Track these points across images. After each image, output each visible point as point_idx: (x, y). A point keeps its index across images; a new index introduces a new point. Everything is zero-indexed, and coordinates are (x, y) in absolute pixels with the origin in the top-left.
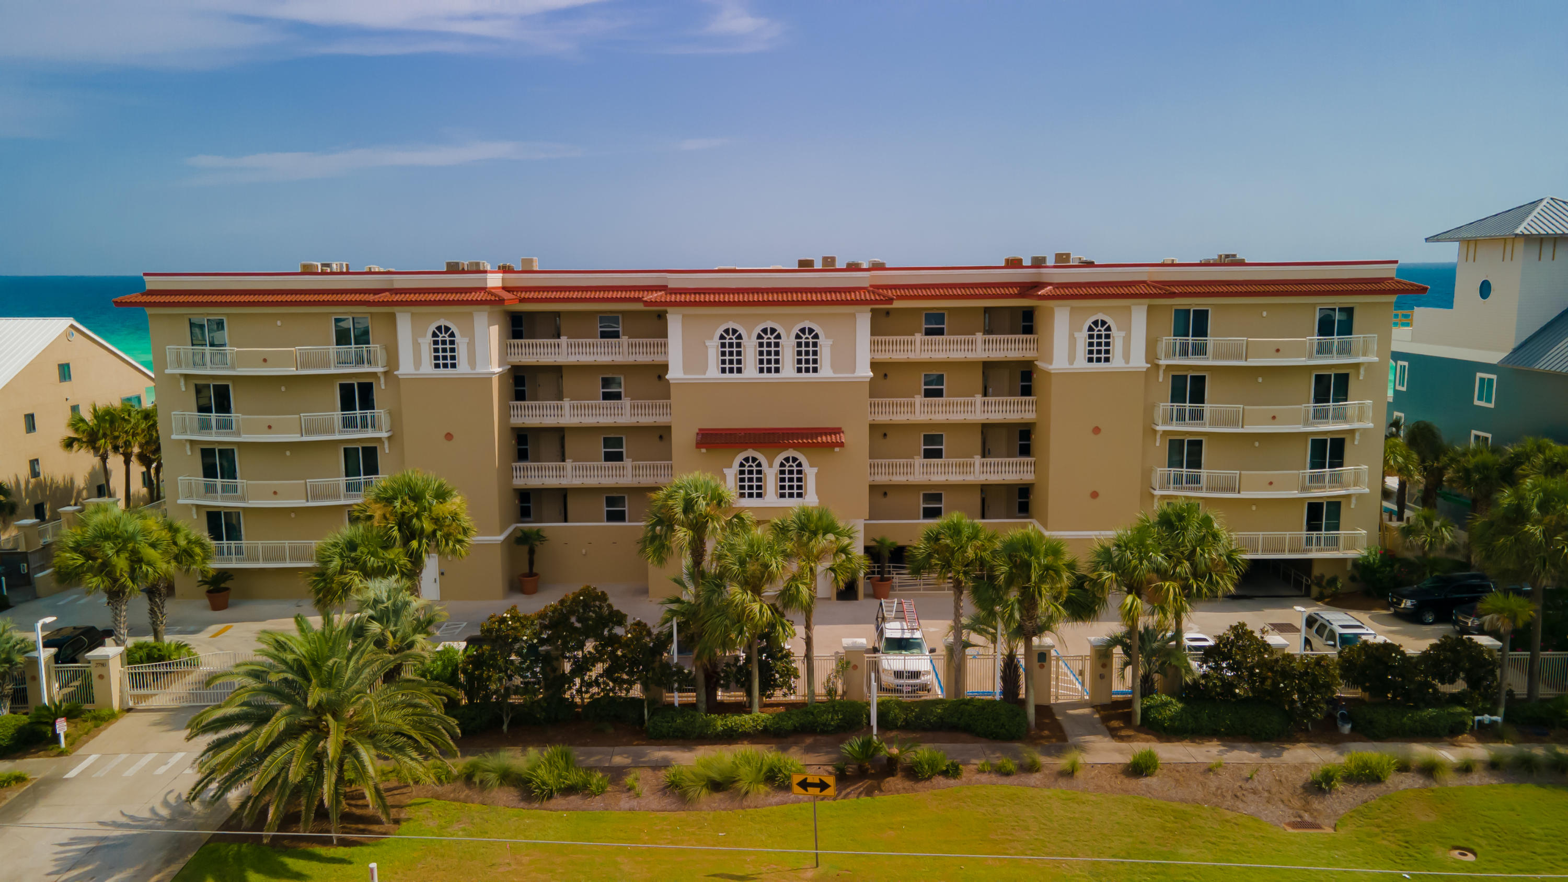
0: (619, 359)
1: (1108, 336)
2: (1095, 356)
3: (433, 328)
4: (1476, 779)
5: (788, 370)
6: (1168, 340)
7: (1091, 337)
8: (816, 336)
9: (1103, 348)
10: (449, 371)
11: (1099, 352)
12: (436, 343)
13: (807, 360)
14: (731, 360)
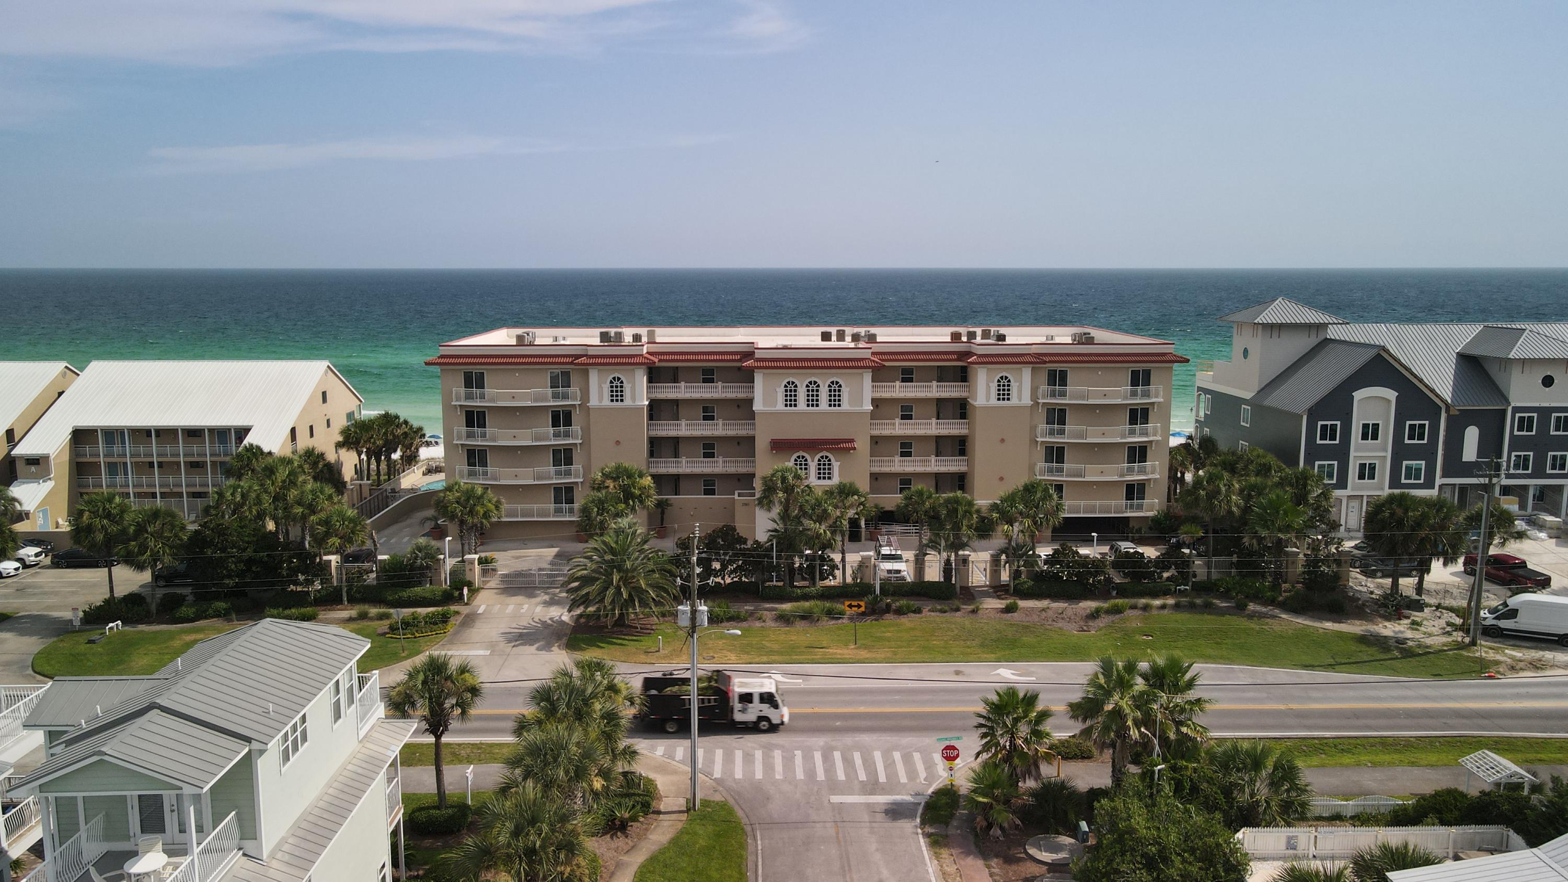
0: (716, 396)
1: (1009, 386)
2: (1001, 397)
3: (610, 378)
4: (1166, 612)
5: (824, 405)
6: (1044, 388)
7: (999, 386)
8: (840, 386)
9: (1006, 392)
10: (619, 403)
11: (1004, 395)
12: (612, 387)
13: (835, 398)
14: (791, 399)
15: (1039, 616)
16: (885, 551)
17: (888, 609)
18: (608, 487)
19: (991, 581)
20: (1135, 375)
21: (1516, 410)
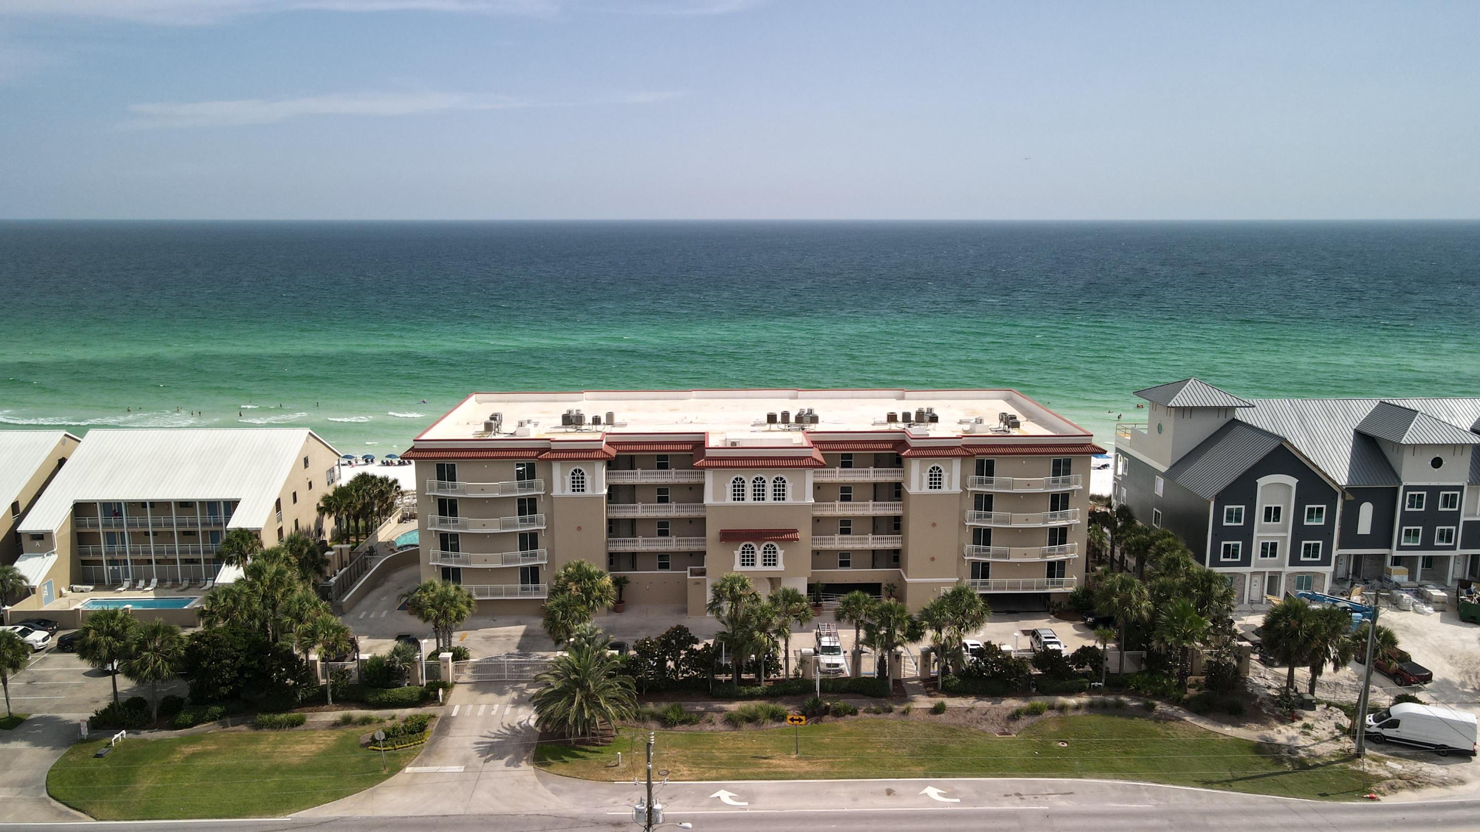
0: (669, 481)
1: (940, 475)
2: (933, 485)
3: (572, 470)
4: (1080, 713)
5: (769, 499)
6: (972, 477)
7: (931, 475)
8: (784, 482)
9: (937, 481)
10: (580, 493)
11: (935, 483)
12: (573, 478)
13: (779, 494)
14: (739, 494)
15: (965, 717)
16: (826, 641)
17: (826, 711)
18: (570, 589)
19: (921, 673)
20: (1057, 463)
21: (1407, 488)
